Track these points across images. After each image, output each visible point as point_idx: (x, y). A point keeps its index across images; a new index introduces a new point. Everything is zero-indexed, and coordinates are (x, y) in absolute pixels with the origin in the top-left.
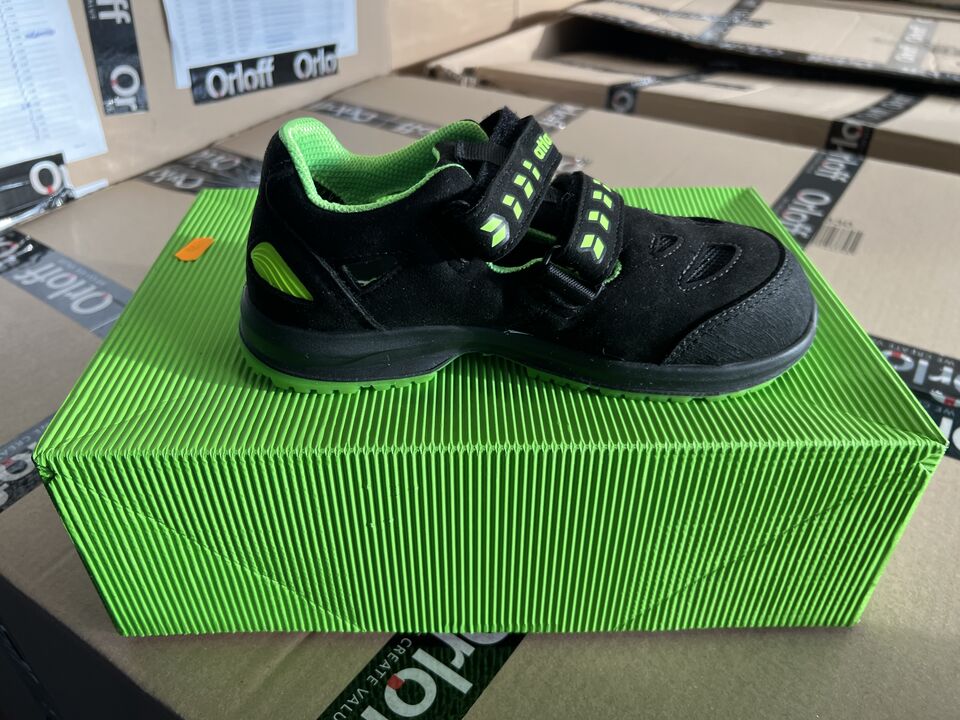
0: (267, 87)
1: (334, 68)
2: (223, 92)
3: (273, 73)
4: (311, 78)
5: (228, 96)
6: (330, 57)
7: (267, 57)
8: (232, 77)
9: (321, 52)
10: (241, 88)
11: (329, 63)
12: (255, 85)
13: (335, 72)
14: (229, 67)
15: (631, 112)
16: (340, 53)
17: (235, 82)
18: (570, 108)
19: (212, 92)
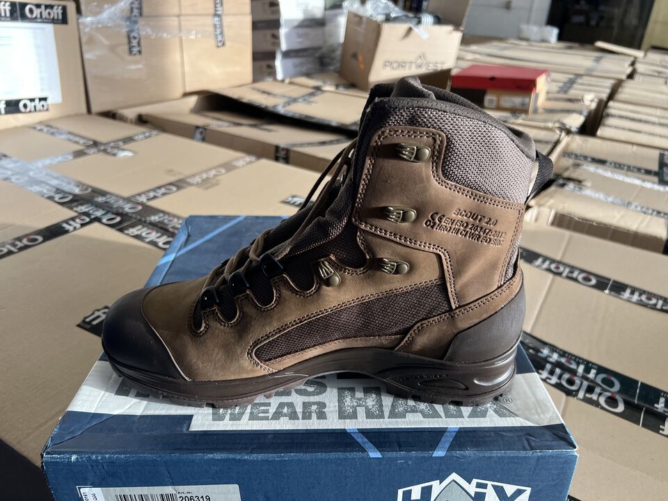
3: (5, 108)
4: (30, 112)
6: (42, 103)
9: (37, 101)
15: (203, 140)
16: (49, 101)
18: (154, 132)
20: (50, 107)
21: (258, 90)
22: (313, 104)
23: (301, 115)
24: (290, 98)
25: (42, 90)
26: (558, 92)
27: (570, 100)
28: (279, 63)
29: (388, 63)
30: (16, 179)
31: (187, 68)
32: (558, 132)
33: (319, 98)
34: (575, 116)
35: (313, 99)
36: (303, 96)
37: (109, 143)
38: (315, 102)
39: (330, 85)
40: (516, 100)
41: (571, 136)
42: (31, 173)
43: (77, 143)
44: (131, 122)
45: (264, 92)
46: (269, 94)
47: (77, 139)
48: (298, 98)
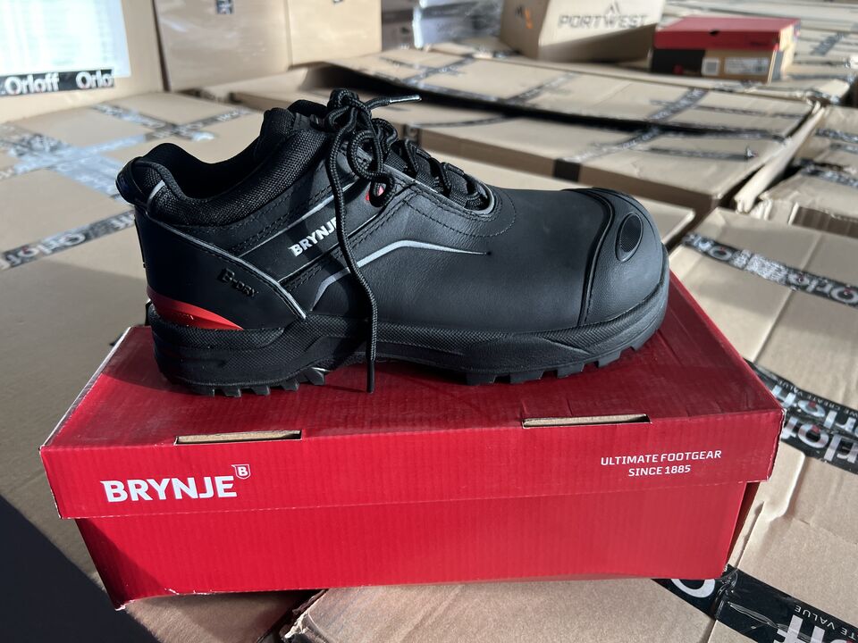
0: (53, 90)
1: (110, 83)
2: (18, 91)
3: (58, 83)
4: (90, 88)
5: (21, 93)
7: (53, 73)
8: (25, 83)
9: (99, 74)
10: (32, 89)
11: (107, 80)
12: (44, 88)
13: (112, 86)
14: (23, 77)
16: (115, 74)
17: (28, 87)
19: (10, 91)
20: (116, 82)
21: (388, 60)
22: (460, 75)
23: (442, 88)
24: (429, 68)
25: (105, 59)
26: (812, 53)
27: (830, 63)
28: (417, 25)
29: (565, 19)
30: (63, 168)
31: (293, 32)
32: (809, 103)
33: (469, 68)
34: (836, 83)
35: (460, 69)
36: (447, 66)
37: (186, 125)
38: (464, 73)
39: (486, 51)
40: (749, 63)
41: (829, 108)
42: (83, 161)
43: (145, 125)
44: (220, 100)
45: (395, 62)
46: (401, 64)
47: (146, 121)
48: (441, 68)
